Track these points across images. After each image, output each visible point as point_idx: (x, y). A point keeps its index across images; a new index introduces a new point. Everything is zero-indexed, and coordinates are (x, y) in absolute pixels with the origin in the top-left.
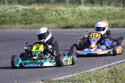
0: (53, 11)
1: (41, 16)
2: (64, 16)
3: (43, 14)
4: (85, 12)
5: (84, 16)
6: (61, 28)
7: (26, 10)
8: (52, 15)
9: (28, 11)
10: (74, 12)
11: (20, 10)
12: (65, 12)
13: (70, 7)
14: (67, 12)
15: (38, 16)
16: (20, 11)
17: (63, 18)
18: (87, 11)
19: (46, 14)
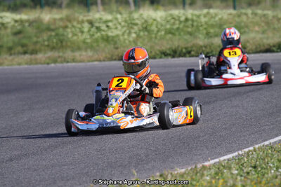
0: (83, 22)
1: (57, 35)
2: (110, 34)
3: (61, 31)
4: (155, 23)
5: (153, 31)
6: (115, 60)
7: (21, 22)
8: (82, 32)
9: (27, 24)
10: (131, 24)
11: (8, 23)
12: (110, 24)
13: (121, 14)
14: (115, 25)
15: (51, 36)
16: (10, 25)
17: (108, 37)
18: (159, 20)
19: (69, 30)
